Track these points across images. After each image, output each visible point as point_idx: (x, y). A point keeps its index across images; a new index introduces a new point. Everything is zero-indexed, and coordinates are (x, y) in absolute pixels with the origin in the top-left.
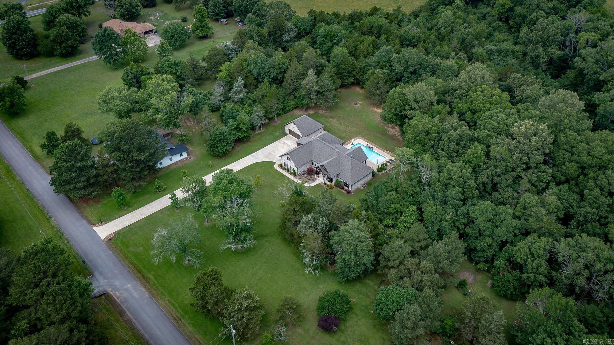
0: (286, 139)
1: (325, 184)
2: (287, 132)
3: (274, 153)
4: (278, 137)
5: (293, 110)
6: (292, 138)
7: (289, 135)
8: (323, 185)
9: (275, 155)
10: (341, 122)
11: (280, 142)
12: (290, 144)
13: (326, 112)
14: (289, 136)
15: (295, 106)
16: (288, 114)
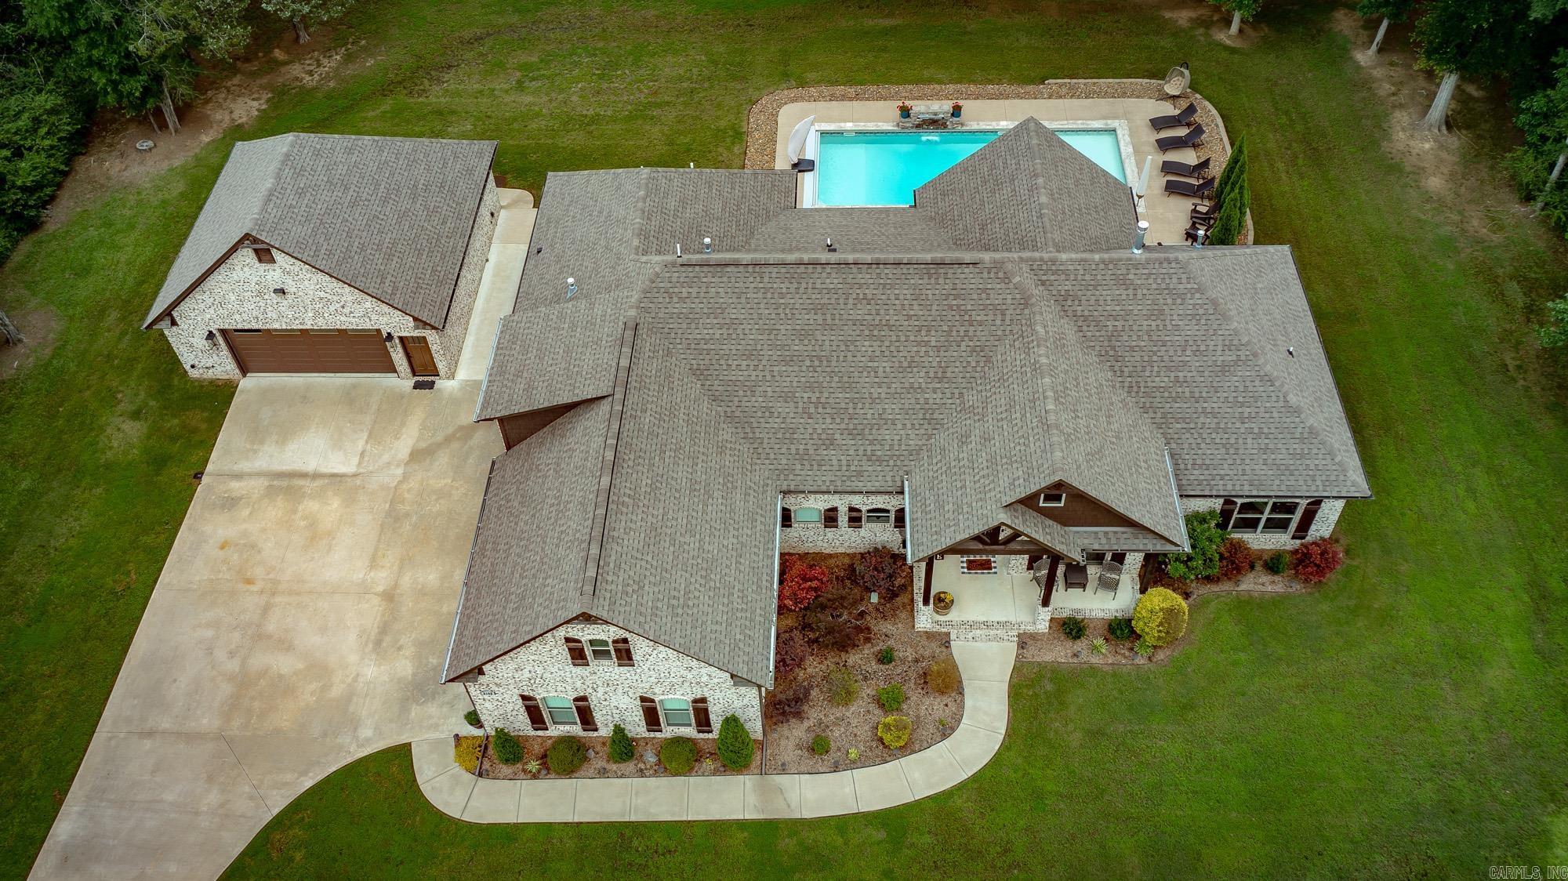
0: (257, 434)
1: (1072, 628)
2: (220, 365)
3: (285, 645)
4: (159, 462)
5: (69, 161)
6: (304, 397)
7: (250, 383)
8: (1060, 653)
9: (319, 670)
10: (525, 67)
11: (231, 503)
12: (341, 463)
13: (349, 58)
14: (265, 395)
15: (66, 125)
16: (58, 217)
